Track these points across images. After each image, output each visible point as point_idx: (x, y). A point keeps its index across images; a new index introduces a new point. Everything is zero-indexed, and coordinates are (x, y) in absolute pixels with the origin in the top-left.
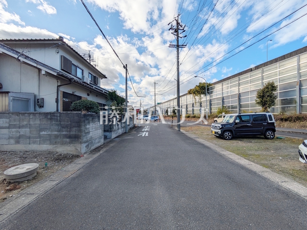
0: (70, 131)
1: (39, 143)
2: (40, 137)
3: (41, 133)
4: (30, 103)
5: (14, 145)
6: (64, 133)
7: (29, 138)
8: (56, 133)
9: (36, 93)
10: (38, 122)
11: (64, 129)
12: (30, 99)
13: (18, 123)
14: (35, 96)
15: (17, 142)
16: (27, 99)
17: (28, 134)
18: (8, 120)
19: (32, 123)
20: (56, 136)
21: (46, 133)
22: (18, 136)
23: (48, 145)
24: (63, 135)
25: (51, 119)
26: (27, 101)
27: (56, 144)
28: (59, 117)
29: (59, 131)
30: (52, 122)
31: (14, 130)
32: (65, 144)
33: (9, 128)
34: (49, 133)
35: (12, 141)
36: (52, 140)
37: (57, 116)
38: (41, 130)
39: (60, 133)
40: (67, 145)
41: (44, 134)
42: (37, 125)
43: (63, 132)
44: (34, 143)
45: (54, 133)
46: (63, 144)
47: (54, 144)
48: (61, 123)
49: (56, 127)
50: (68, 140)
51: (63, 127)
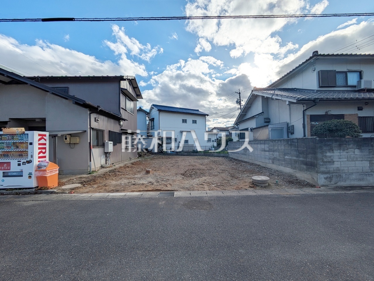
0: (306, 158)
1: (284, 166)
2: (285, 160)
3: (285, 157)
4: (284, 131)
5: (272, 165)
6: (301, 159)
7: (279, 160)
8: (295, 158)
9: (288, 121)
10: (283, 148)
11: (301, 156)
12: (283, 128)
13: (273, 148)
14: (288, 124)
15: (273, 163)
16: (281, 128)
17: (278, 157)
18: (268, 145)
19: (279, 148)
20: (296, 161)
21: (288, 157)
22: (273, 158)
23: (290, 169)
24: (301, 161)
25: (291, 145)
26: (282, 129)
27: (295, 169)
28: (296, 143)
29: (297, 157)
30: (292, 148)
31: (271, 153)
32: (302, 170)
33: (269, 151)
34: (290, 158)
35: (271, 161)
36: (292, 164)
37: (295, 143)
38: (285, 154)
39: (297, 158)
40: (304, 172)
41: (287, 158)
42: (283, 150)
43: (300, 157)
44: (282, 165)
45: (293, 158)
46: (301, 170)
47: (294, 169)
48: (299, 149)
49: (295, 153)
50: (305, 167)
51: (300, 153)
